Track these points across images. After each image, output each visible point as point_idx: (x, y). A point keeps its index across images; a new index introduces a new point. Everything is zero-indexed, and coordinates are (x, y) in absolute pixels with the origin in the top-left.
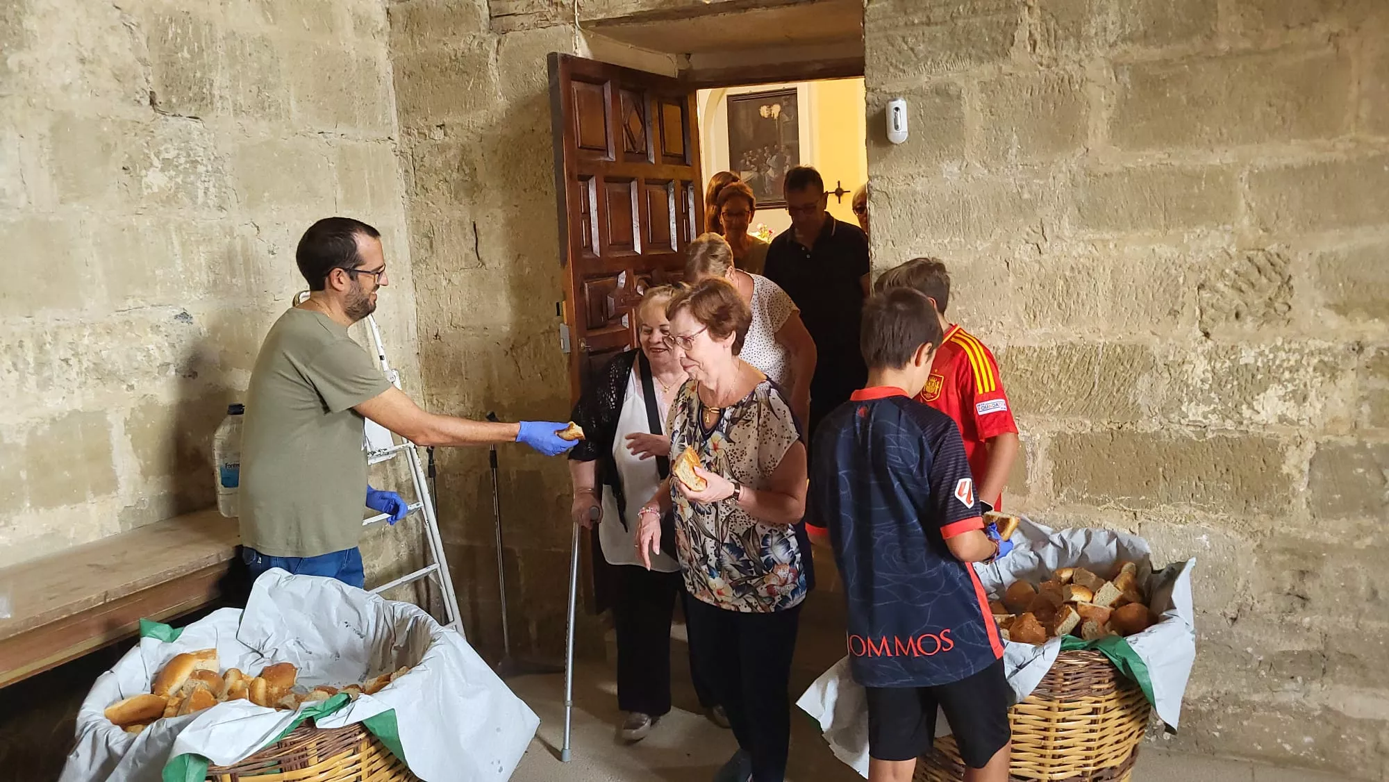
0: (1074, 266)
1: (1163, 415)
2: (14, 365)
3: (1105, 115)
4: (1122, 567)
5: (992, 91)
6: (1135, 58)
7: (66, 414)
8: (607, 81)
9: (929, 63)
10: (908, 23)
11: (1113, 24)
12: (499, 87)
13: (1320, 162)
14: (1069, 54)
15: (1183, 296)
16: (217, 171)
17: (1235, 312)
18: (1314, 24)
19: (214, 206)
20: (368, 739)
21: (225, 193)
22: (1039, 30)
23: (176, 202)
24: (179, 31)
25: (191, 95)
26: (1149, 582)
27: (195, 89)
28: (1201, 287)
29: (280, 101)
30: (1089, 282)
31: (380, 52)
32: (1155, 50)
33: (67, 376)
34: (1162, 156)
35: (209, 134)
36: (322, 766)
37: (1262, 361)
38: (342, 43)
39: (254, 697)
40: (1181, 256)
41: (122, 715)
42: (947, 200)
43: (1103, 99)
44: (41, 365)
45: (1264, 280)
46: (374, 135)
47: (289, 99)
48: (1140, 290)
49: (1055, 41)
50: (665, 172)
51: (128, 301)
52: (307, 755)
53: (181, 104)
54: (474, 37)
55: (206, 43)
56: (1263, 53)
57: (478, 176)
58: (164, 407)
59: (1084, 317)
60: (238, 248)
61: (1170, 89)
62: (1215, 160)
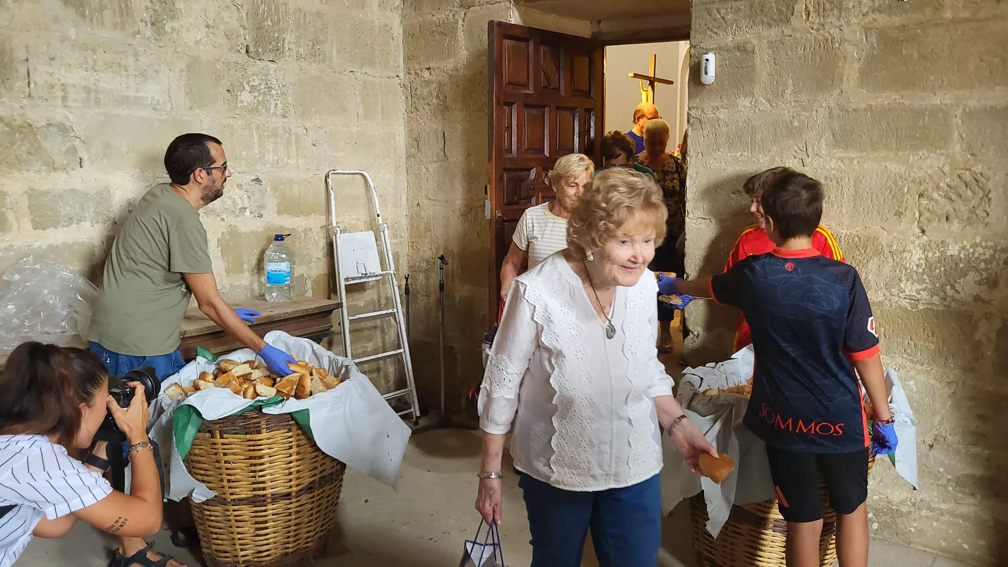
0: (828, 176)
1: (887, 289)
3: (856, 66)
5: (777, 48)
6: (881, 24)
8: (531, 40)
9: (734, 28)
12: (463, 43)
14: (833, 21)
15: (906, 202)
16: (283, 94)
17: (945, 215)
19: (280, 115)
20: (295, 425)
21: (287, 107)
22: (812, 3)
23: (257, 112)
25: (271, 47)
27: (274, 44)
28: (921, 196)
29: (327, 51)
30: (837, 188)
31: (396, 23)
32: (896, 18)
34: (897, 97)
35: (279, 71)
36: (269, 435)
37: (964, 254)
38: (370, 16)
40: (907, 172)
42: (741, 125)
43: (855, 54)
45: (969, 193)
46: (388, 74)
47: (332, 50)
48: (874, 196)
49: (823, 12)
50: (572, 102)
52: (260, 427)
53: (264, 52)
54: (451, 10)
55: (282, 16)
56: (979, 21)
57: (448, 101)
58: (241, 233)
59: (832, 214)
60: (293, 142)
61: (906, 47)
62: (936, 101)
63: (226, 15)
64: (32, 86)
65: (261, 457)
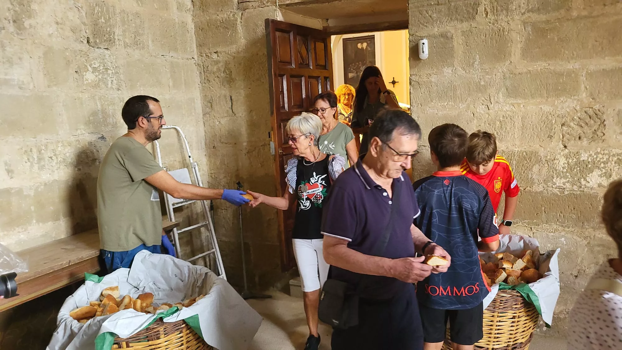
0: (504, 115)
1: (545, 183)
2: (28, 159)
3: (519, 46)
4: (526, 252)
5: (467, 35)
6: (534, 20)
7: (51, 181)
8: (291, 32)
9: (438, 23)
10: (429, 4)
11: (524, 4)
12: (242, 34)
13: (619, 68)
14: (503, 18)
15: (554, 129)
16: (117, 73)
17: (578, 136)
18: (617, 4)
19: (115, 89)
20: (186, 327)
21: (120, 82)
22: (489, 7)
23: (99, 87)
24: (100, 10)
25: (105, 39)
26: (538, 260)
27: (107, 36)
28: (563, 125)
29: (145, 41)
30: (511, 122)
31: (188, 20)
32: (543, 16)
33: (51, 164)
34: (546, 65)
35: (113, 56)
36: (166, 339)
37: (591, 159)
38: (172, 15)
39: (135, 308)
40: (554, 111)
41: (78, 315)
42: (446, 85)
43: (518, 39)
44: (40, 159)
45: (592, 122)
46: (187, 56)
47: (148, 40)
48: (535, 127)
49: (497, 11)
50: (316, 73)
51: (78, 131)
52: (159, 334)
53: (101, 43)
54: (231, 12)
55: (112, 15)
56: (593, 17)
57: (233, 75)
61: (550, 34)
62: (570, 66)
63: (70, 15)
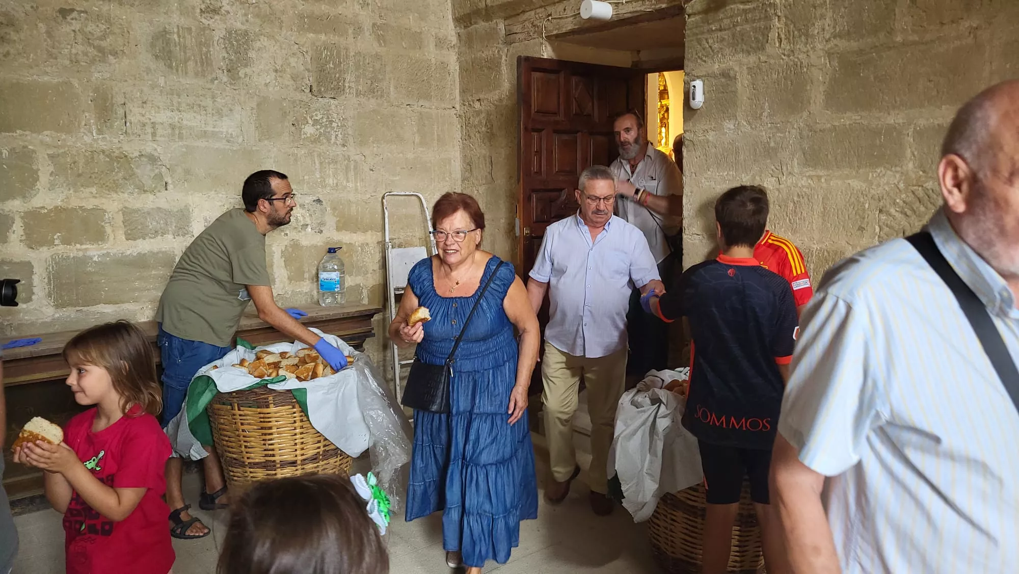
0: (800, 193)
3: (822, 89)
5: (755, 74)
6: (841, 49)
8: (562, 71)
9: (719, 56)
10: (710, 30)
11: (828, 25)
12: (507, 77)
14: (801, 47)
15: (868, 218)
16: (344, 126)
17: (902, 230)
18: (960, 21)
19: (340, 144)
21: (347, 137)
22: (784, 32)
23: (319, 142)
25: (332, 86)
29: (385, 88)
30: (808, 205)
31: (452, 60)
32: (854, 43)
34: (857, 117)
35: (340, 106)
36: (276, 410)
38: (427, 55)
40: (867, 189)
42: (726, 146)
43: (821, 78)
45: (922, 209)
46: (443, 106)
47: (389, 87)
49: (793, 38)
52: (268, 402)
53: (326, 91)
54: (496, 47)
55: (343, 59)
56: (926, 43)
58: (303, 247)
59: (805, 229)
60: (352, 167)
61: (863, 69)
62: (891, 120)
63: (293, 61)
64: (128, 124)
65: (270, 428)
